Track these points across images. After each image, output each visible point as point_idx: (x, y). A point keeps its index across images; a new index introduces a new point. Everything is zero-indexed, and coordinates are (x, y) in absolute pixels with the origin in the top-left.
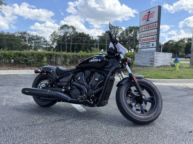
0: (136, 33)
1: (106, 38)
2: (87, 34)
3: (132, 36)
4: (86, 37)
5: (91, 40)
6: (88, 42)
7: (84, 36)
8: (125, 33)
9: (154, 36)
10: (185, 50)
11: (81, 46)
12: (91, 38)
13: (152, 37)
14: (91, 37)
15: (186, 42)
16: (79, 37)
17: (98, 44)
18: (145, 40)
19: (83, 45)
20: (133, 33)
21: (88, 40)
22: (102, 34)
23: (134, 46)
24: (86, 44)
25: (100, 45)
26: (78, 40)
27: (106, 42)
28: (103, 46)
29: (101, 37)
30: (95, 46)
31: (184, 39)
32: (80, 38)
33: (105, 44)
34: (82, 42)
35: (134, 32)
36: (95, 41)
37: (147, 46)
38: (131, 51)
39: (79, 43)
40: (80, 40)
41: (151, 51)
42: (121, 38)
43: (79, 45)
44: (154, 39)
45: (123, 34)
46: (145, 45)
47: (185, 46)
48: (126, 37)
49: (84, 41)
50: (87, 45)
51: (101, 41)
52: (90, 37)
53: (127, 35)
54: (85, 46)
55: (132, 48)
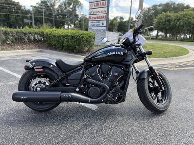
0: (75, 7)
1: (42, 9)
2: (16, 2)
3: (71, 10)
4: (15, 5)
5: (23, 10)
6: (19, 12)
7: (12, 5)
8: (63, 5)
9: (104, 15)
10: (118, 28)
11: (10, 16)
12: (23, 8)
13: (102, 15)
14: (23, 6)
15: (119, 20)
16: (5, 5)
17: (33, 16)
18: (95, 18)
19: (13, 16)
20: (71, 7)
21: (19, 10)
22: (37, 4)
23: (74, 21)
24: (16, 15)
25: (35, 17)
26: (3, 8)
27: (43, 14)
28: (39, 19)
29: (35, 7)
30: (29, 18)
31: (117, 17)
32: (7, 6)
33: (42, 17)
34: (11, 12)
35: (73, 6)
36: (28, 12)
37: (97, 25)
38: (71, 26)
39: (7, 13)
40: (7, 9)
41: (101, 30)
42: (60, 11)
43: (6, 15)
44: (104, 17)
45: (62, 6)
46: (96, 24)
47: (118, 25)
48: (65, 11)
49: (13, 10)
50: (18, 16)
51: (36, 12)
52: (21, 6)
53: (66, 8)
54: (16, 18)
55: (72, 22)
